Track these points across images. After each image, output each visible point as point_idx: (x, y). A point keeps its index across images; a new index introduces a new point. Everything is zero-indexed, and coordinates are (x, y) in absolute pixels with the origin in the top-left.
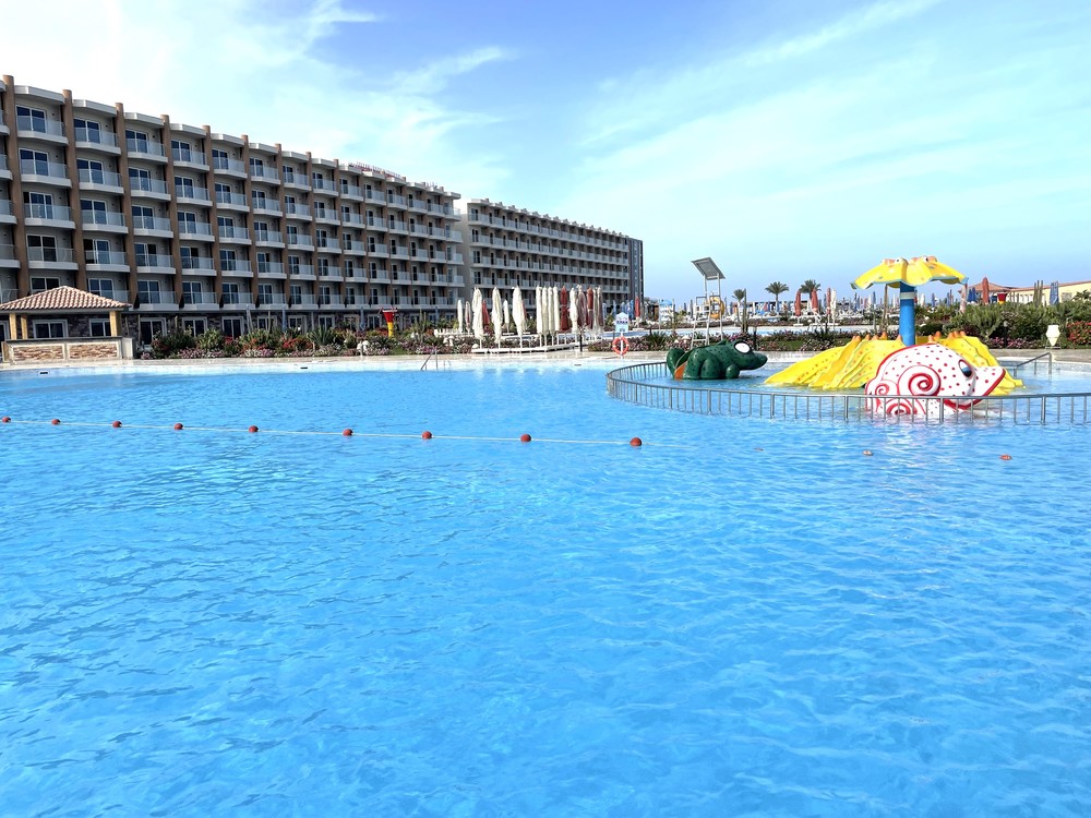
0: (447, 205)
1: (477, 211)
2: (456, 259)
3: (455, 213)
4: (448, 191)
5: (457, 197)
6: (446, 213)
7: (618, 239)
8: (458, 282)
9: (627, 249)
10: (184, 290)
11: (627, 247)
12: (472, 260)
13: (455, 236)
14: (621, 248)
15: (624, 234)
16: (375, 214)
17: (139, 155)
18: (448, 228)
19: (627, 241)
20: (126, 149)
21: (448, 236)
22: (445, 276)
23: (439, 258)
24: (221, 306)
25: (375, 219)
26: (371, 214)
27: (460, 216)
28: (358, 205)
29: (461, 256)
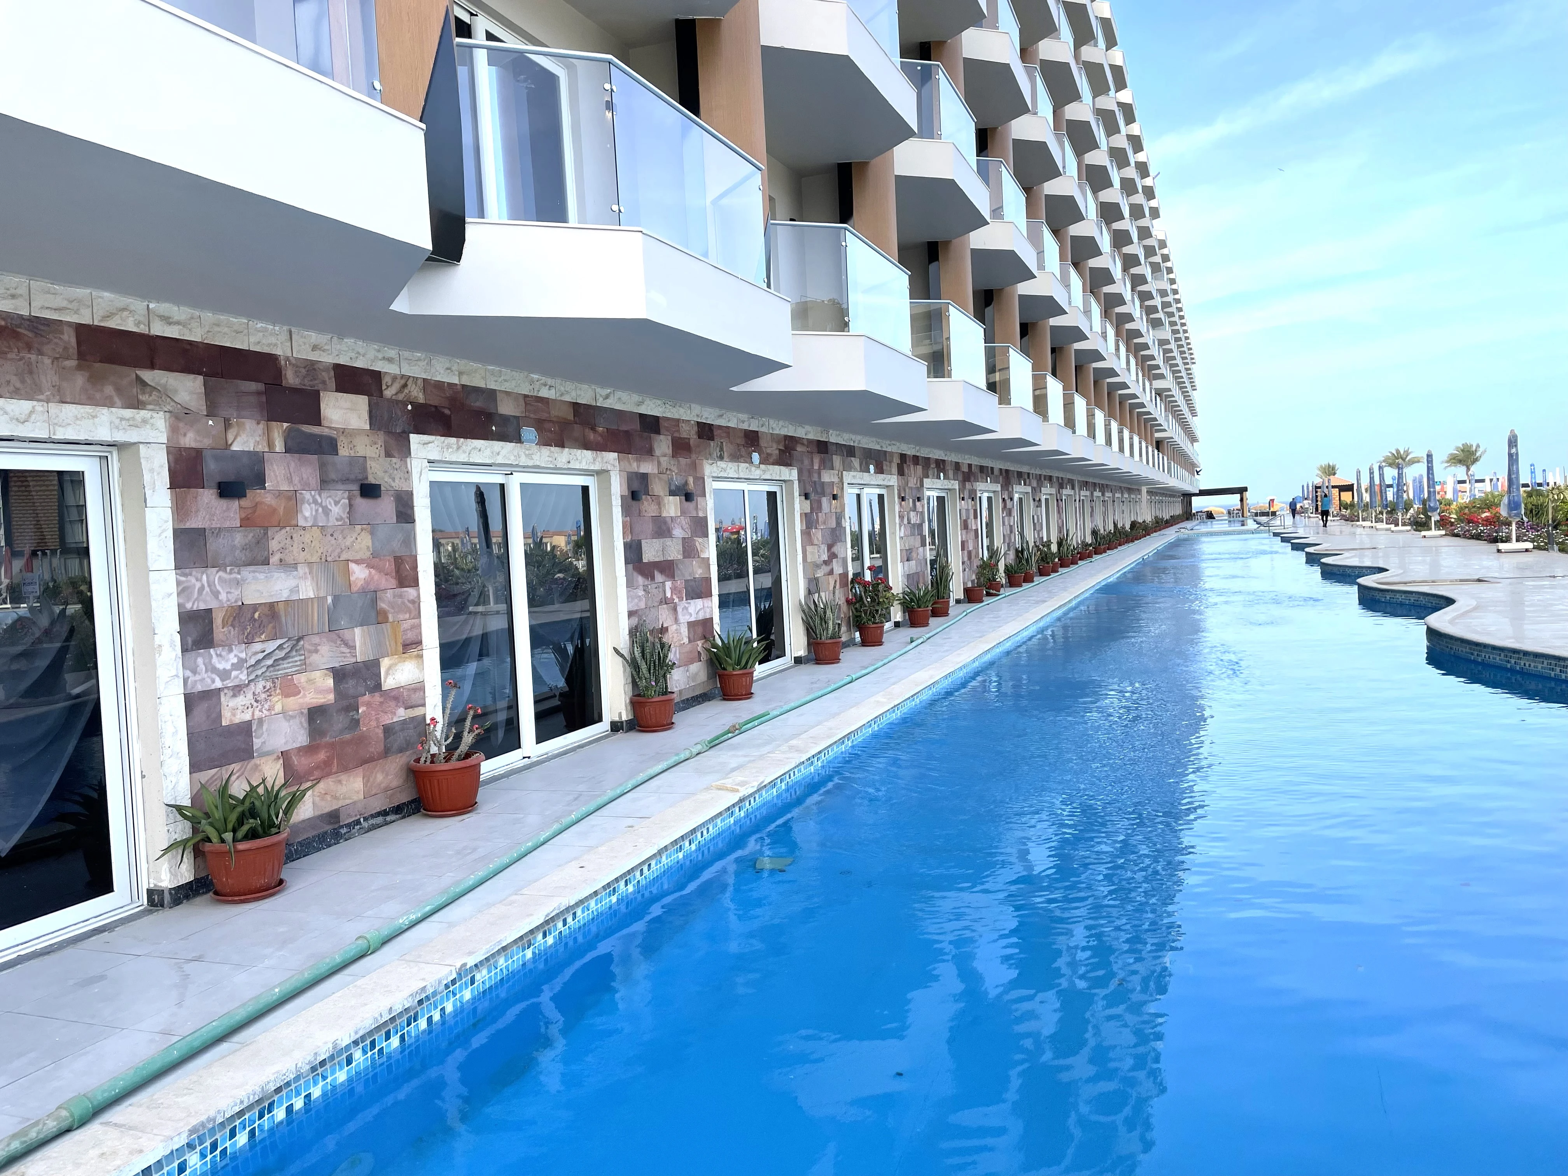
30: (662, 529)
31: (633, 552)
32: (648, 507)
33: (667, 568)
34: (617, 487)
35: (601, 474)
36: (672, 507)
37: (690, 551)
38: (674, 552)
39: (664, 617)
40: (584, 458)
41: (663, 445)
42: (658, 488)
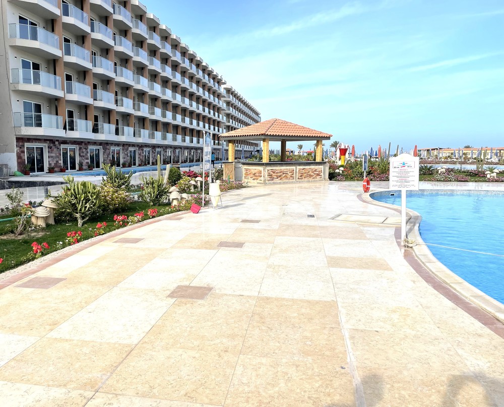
30: (83, 152)
31: (80, 154)
32: (81, 150)
33: (83, 156)
34: (78, 148)
35: (77, 147)
36: (84, 150)
37: (86, 155)
38: (84, 155)
39: (83, 161)
40: (75, 146)
41: (83, 144)
42: (82, 148)
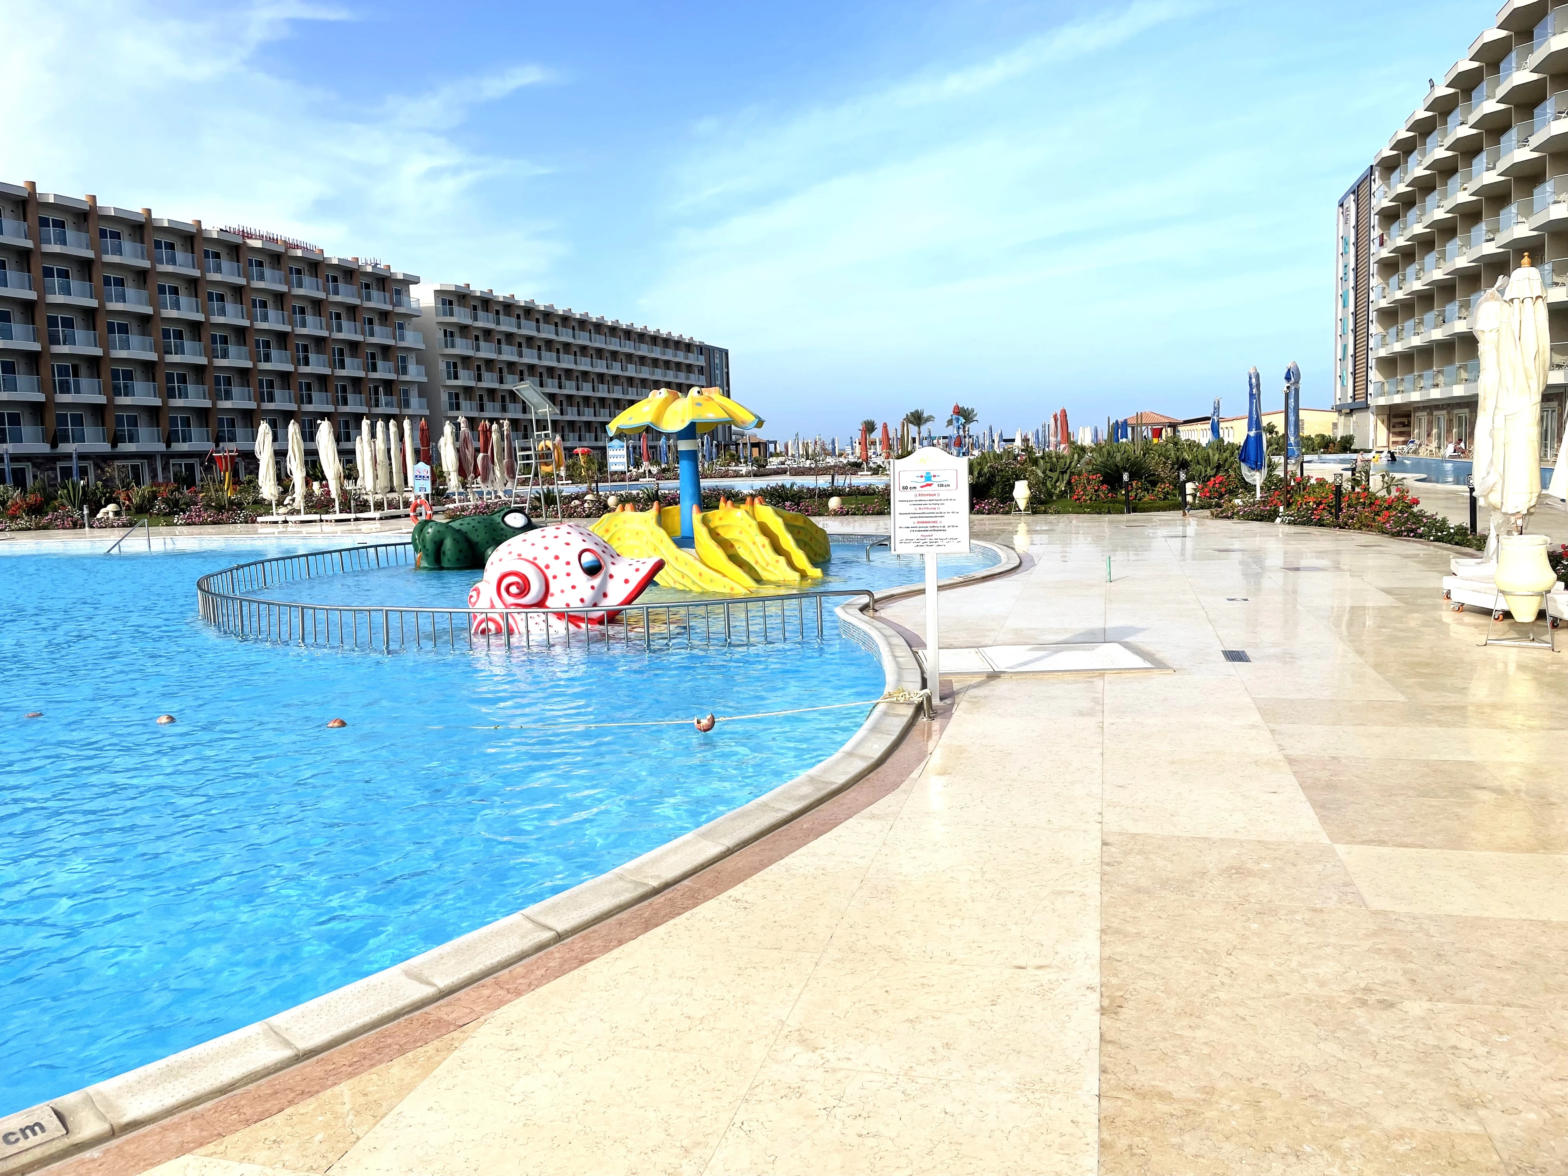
0: (398, 292)
1: (451, 303)
2: (414, 373)
3: (414, 305)
4: (399, 270)
5: (416, 281)
6: (399, 304)
7: (688, 347)
8: (421, 407)
9: (701, 362)
10: (117, 426)
11: (702, 358)
12: (445, 375)
13: (411, 339)
14: (693, 359)
15: (697, 339)
16: (343, 316)
17: (56, 248)
18: (401, 327)
19: (703, 349)
20: (40, 240)
21: (402, 338)
22: (395, 398)
23: (383, 372)
24: (168, 446)
25: (345, 323)
26: (338, 316)
27: (419, 310)
28: (317, 305)
29: (423, 368)
